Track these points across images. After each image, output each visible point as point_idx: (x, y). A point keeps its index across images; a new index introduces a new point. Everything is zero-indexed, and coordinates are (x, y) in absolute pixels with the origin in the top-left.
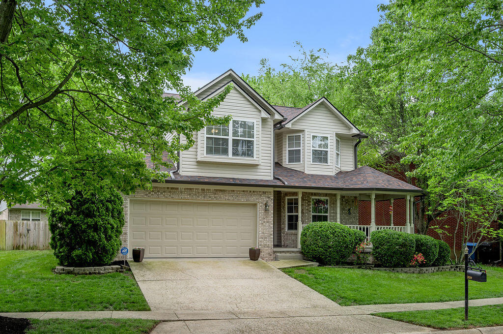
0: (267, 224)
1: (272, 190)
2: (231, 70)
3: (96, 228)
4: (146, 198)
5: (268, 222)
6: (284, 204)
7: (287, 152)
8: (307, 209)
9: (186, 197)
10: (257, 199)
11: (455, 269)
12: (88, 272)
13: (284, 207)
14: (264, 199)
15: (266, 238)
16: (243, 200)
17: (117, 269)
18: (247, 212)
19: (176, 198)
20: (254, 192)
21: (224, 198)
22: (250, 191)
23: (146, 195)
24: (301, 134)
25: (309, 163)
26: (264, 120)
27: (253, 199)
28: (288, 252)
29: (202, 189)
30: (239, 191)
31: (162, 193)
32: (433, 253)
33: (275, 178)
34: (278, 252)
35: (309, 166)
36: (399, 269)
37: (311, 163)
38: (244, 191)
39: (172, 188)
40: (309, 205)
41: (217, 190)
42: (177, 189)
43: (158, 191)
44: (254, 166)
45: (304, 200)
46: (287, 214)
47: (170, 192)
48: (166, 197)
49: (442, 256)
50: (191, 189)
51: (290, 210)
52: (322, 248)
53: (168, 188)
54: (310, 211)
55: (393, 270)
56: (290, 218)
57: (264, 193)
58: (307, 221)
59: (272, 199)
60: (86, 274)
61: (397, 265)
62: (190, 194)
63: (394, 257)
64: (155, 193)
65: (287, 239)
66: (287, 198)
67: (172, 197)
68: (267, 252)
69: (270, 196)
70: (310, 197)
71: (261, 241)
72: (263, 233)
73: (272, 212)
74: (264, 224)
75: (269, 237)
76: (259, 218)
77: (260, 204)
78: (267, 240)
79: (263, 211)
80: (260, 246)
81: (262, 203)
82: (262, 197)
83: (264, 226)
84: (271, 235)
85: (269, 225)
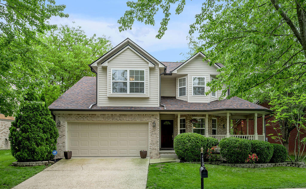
0: (155, 135)
1: (158, 113)
2: (128, 38)
3: (28, 139)
4: (76, 121)
5: (155, 134)
7: (179, 89)
9: (101, 120)
10: (148, 119)
11: (291, 165)
12: (25, 165)
14: (153, 119)
15: (154, 144)
16: (138, 121)
17: (46, 163)
18: (142, 128)
19: (95, 120)
20: (145, 115)
21: (125, 120)
22: (143, 115)
23: (77, 119)
24: (186, 77)
26: (151, 69)
27: (145, 120)
28: (170, 153)
29: (111, 114)
30: (136, 115)
31: (86, 118)
32: (266, 153)
33: (161, 106)
34: (163, 153)
35: (191, 98)
36: (238, 165)
37: (192, 95)
38: (139, 115)
39: (92, 115)
41: (121, 115)
42: (96, 115)
43: (84, 117)
44: (147, 99)
47: (91, 117)
48: (89, 120)
49: (280, 155)
50: (104, 115)
52: (181, 150)
53: (90, 114)
55: (234, 165)
57: (153, 115)
59: (158, 119)
60: (24, 166)
61: (237, 162)
62: (104, 118)
63: (232, 156)
64: (82, 118)
67: (92, 120)
68: (154, 153)
69: (157, 117)
70: (191, 117)
71: (150, 146)
72: (152, 141)
73: (158, 127)
74: (153, 135)
75: (156, 143)
76: (149, 132)
77: (150, 123)
78: (155, 145)
79: (152, 127)
80: (150, 149)
81: (151, 122)
82: (151, 118)
83: (153, 136)
84: (158, 142)
85: (156, 136)
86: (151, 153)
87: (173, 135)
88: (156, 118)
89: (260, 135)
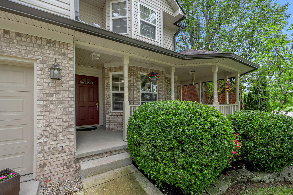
0: (59, 106)
5: (61, 103)
6: (109, 80)
7: (111, 22)
8: (136, 86)
10: (29, 52)
13: (108, 83)
15: (55, 135)
24: (127, 0)
25: (136, 34)
37: (139, 34)
40: (138, 81)
45: (131, 75)
46: (112, 92)
51: (115, 88)
54: (138, 89)
56: (116, 96)
57: (51, 43)
58: (135, 99)
59: (70, 59)
65: (112, 121)
66: (111, 74)
68: (57, 163)
69: (66, 51)
70: (139, 72)
71: (41, 144)
72: (48, 125)
73: (70, 82)
74: (51, 106)
75: (64, 131)
76: (36, 95)
77: (41, 66)
78: (61, 138)
79: (47, 80)
80: (41, 152)
81: (42, 62)
82: (44, 51)
83: (51, 110)
84: (70, 127)
85: (64, 109)
86: (43, 166)
87: (98, 102)
88: (63, 54)
89: (232, 104)
